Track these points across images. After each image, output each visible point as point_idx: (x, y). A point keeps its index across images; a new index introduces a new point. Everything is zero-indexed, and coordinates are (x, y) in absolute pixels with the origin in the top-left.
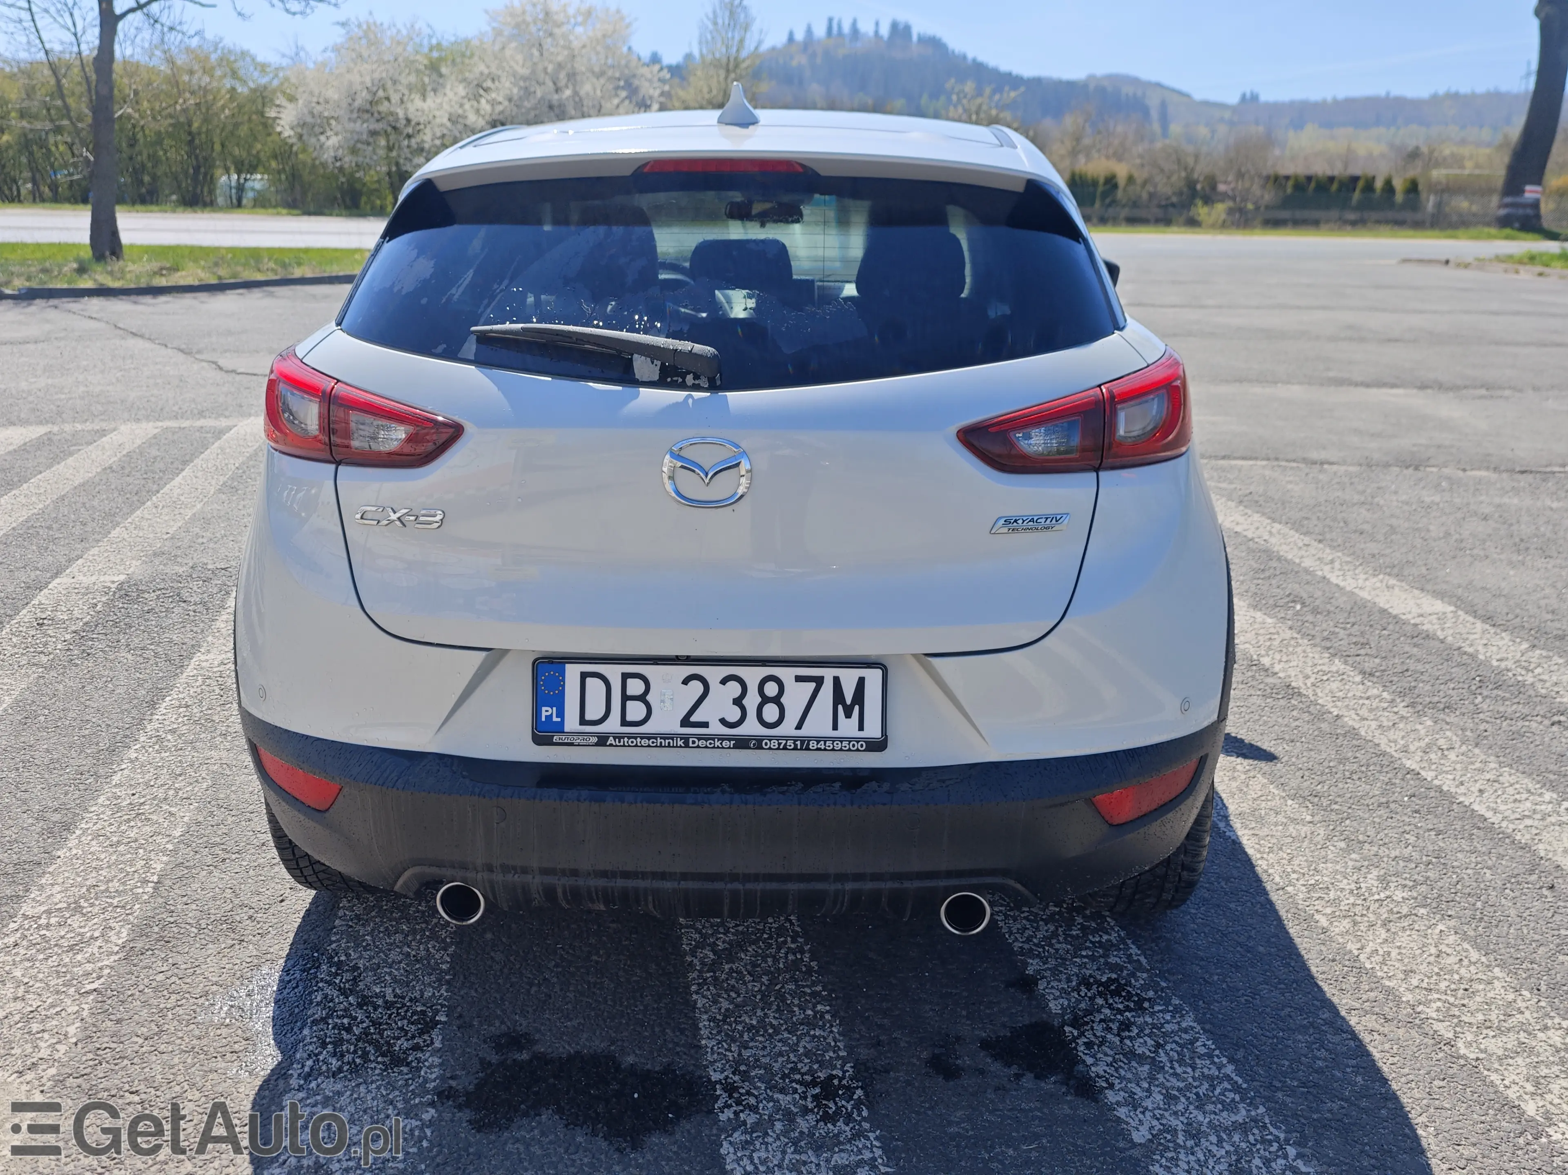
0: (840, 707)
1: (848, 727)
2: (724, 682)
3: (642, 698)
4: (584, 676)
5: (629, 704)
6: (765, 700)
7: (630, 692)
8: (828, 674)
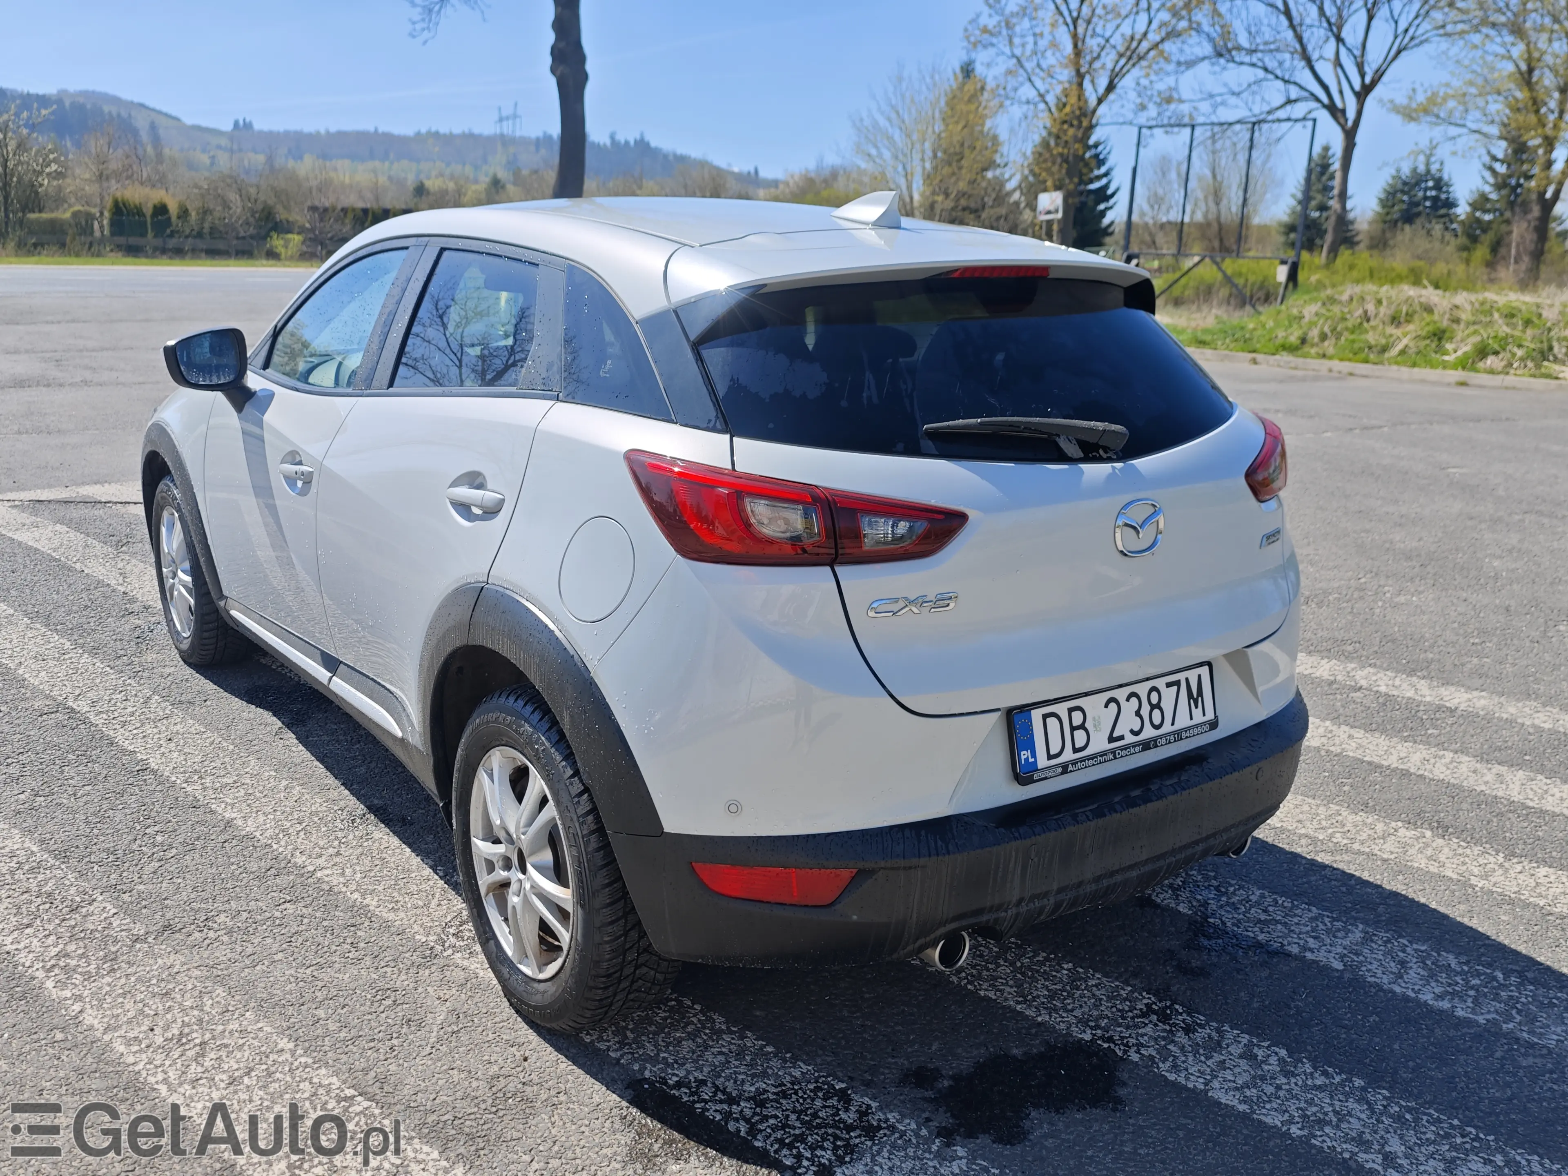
0: (1192, 701)
1: (1198, 717)
2: (1128, 700)
3: (1082, 727)
4: (1045, 717)
5: (1075, 732)
6: (1153, 707)
7: (1074, 724)
8: (1181, 676)
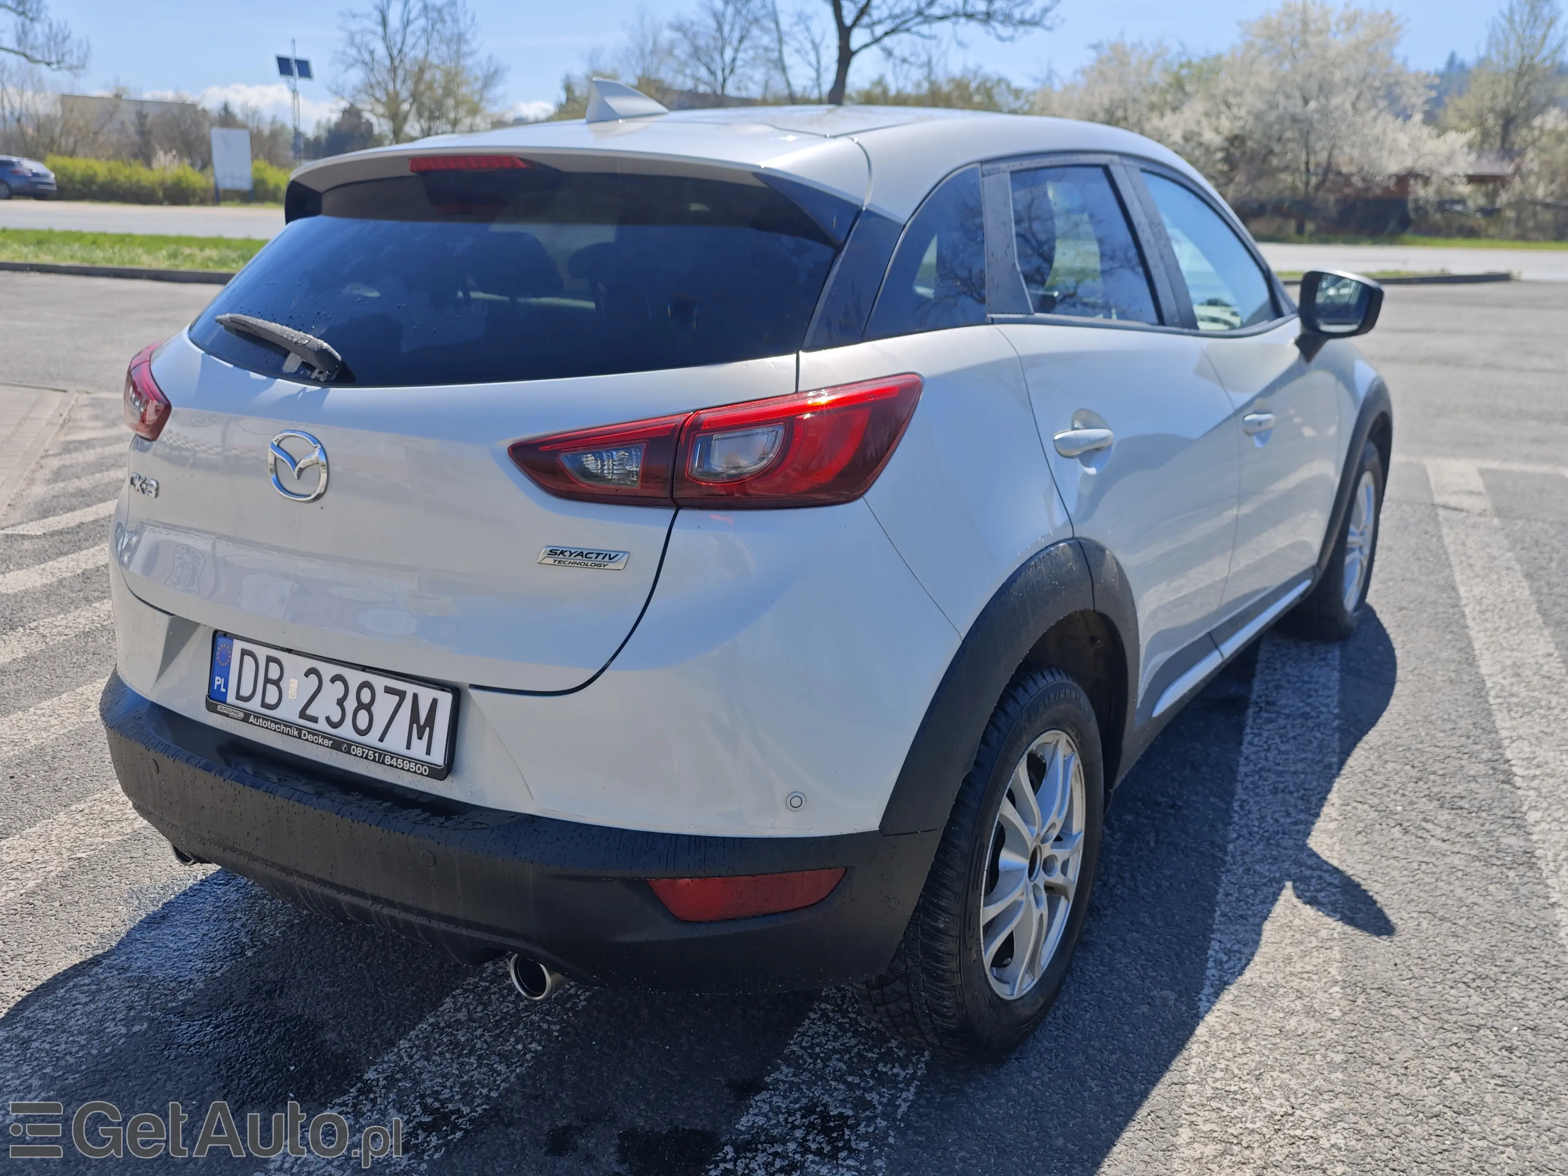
0: (415, 726)
1: (418, 749)
2: (333, 680)
3: (277, 683)
4: (243, 654)
5: (269, 686)
6: (361, 706)
7: (270, 676)
8: (410, 689)
